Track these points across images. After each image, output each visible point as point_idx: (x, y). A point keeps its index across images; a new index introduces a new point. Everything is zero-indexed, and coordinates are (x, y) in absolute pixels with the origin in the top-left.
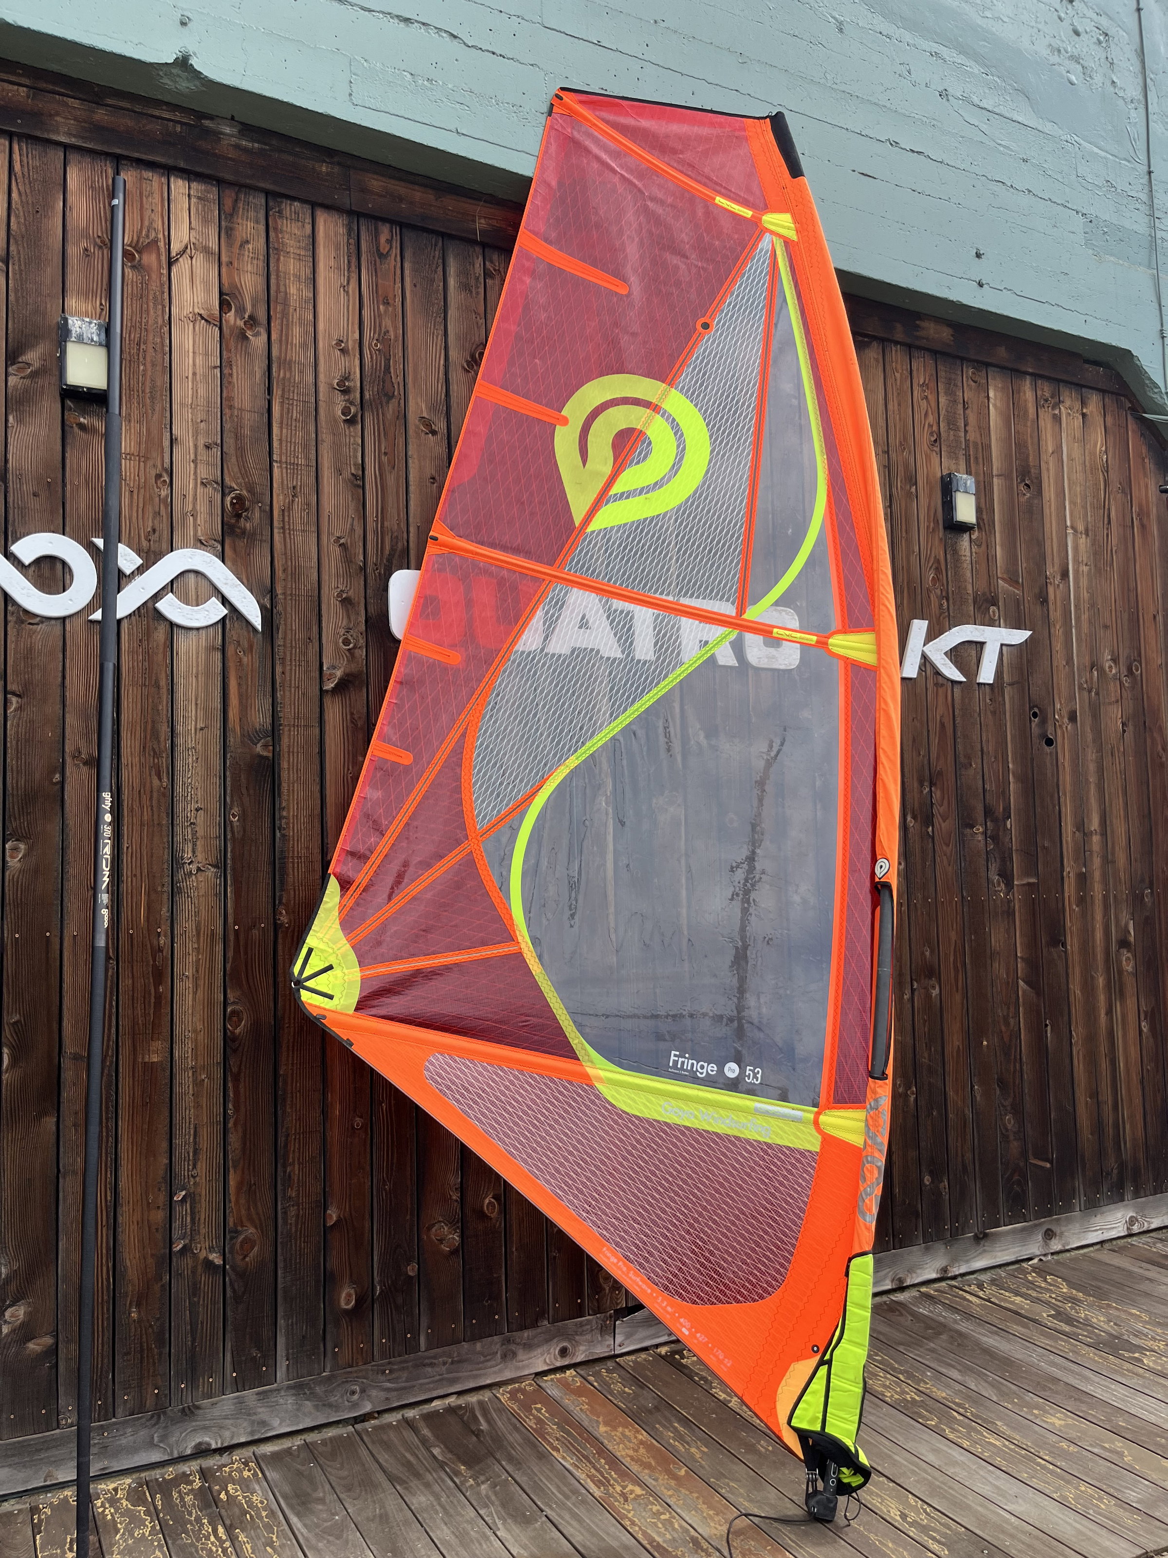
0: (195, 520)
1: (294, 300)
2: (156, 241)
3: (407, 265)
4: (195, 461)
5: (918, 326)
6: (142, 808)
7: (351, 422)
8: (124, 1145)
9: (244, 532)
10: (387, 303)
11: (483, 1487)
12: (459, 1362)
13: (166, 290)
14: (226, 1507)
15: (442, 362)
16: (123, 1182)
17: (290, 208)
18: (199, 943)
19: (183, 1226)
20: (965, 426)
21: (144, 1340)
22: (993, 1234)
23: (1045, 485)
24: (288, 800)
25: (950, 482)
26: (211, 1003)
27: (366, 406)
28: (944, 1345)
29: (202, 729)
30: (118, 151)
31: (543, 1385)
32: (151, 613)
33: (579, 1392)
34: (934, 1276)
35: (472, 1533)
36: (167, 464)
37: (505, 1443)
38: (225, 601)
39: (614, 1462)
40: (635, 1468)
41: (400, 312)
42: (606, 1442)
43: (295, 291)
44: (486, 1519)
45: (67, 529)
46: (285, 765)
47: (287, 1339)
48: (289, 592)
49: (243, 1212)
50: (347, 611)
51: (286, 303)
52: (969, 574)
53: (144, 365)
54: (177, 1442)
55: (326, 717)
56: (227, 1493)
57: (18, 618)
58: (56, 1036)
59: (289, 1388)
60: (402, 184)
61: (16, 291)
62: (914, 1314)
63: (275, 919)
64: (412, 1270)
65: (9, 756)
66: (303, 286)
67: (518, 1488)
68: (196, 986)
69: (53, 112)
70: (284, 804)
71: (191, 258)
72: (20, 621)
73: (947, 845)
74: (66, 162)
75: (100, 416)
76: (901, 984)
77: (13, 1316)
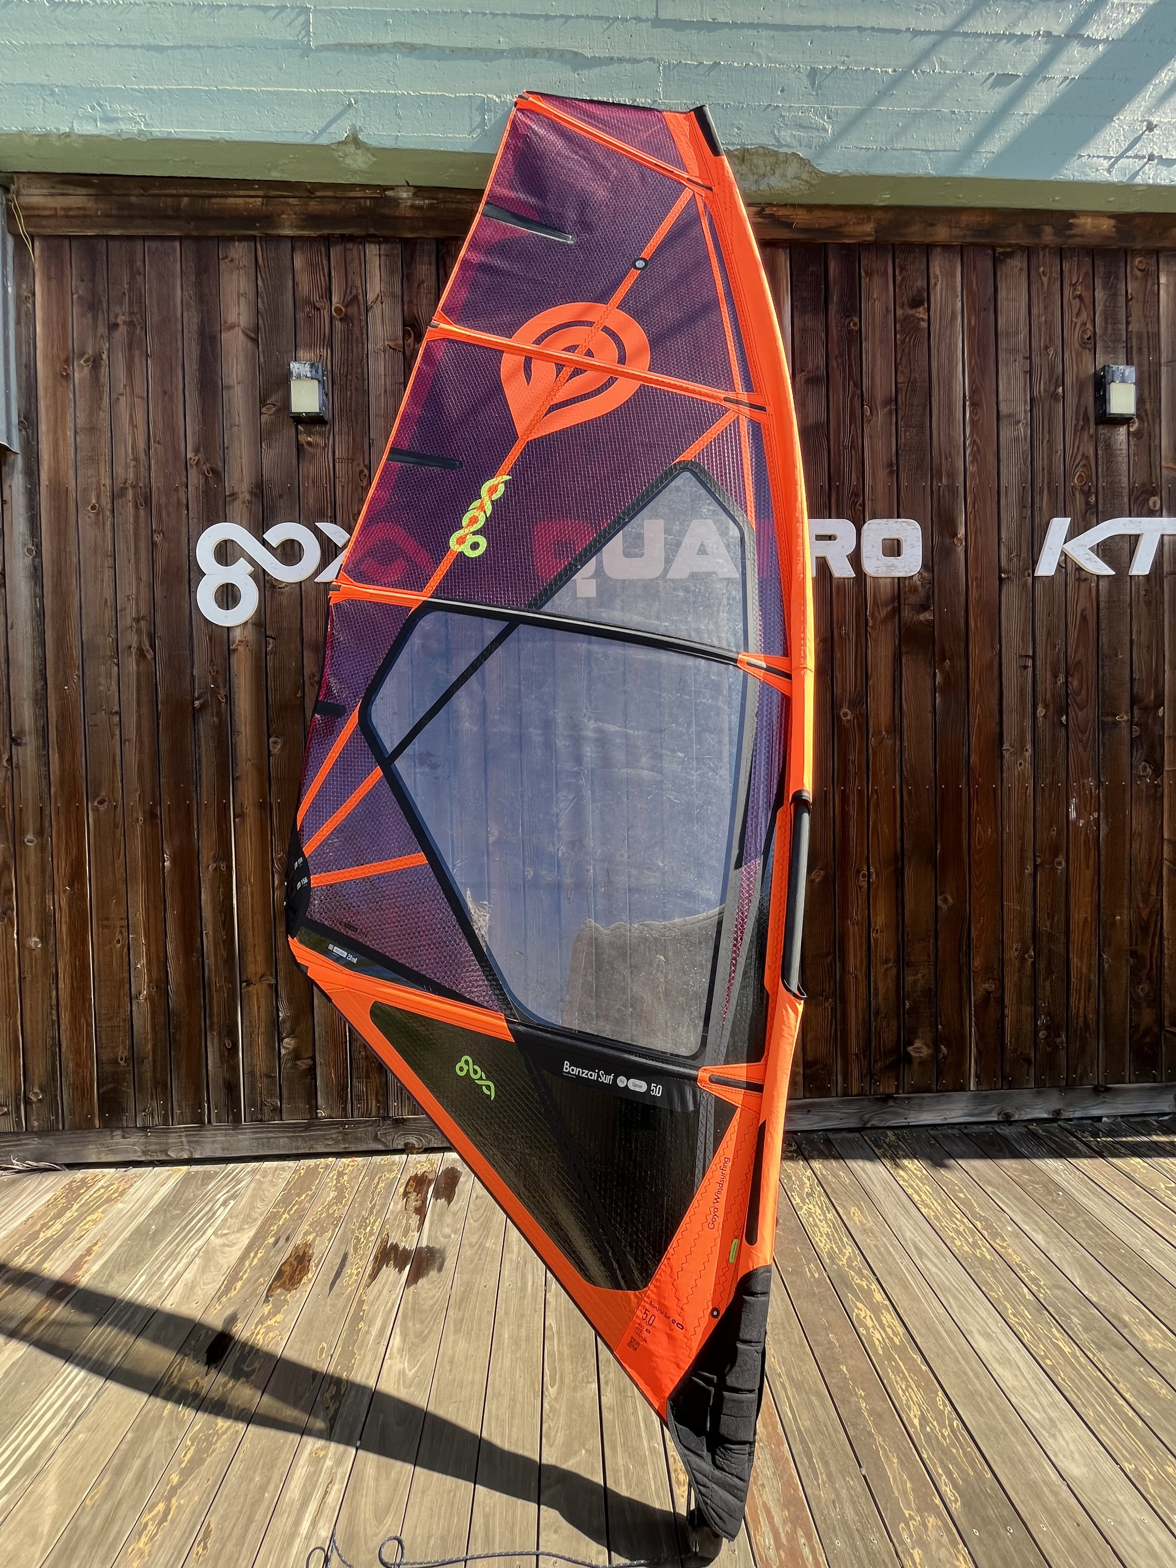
2: (356, 297)
5: (1072, 224)
13: (365, 332)
20: (1127, 318)
21: (370, 1070)
22: (1115, 1089)
25: (1104, 376)
30: (325, 232)
34: (1045, 1116)
36: (367, 462)
45: (299, 519)
53: (350, 391)
54: (393, 1140)
57: (271, 585)
61: (264, 352)
65: (269, 679)
71: (382, 303)
72: (273, 587)
73: (1084, 733)
74: (293, 249)
75: (321, 434)
76: (1022, 860)
77: (288, 1044)
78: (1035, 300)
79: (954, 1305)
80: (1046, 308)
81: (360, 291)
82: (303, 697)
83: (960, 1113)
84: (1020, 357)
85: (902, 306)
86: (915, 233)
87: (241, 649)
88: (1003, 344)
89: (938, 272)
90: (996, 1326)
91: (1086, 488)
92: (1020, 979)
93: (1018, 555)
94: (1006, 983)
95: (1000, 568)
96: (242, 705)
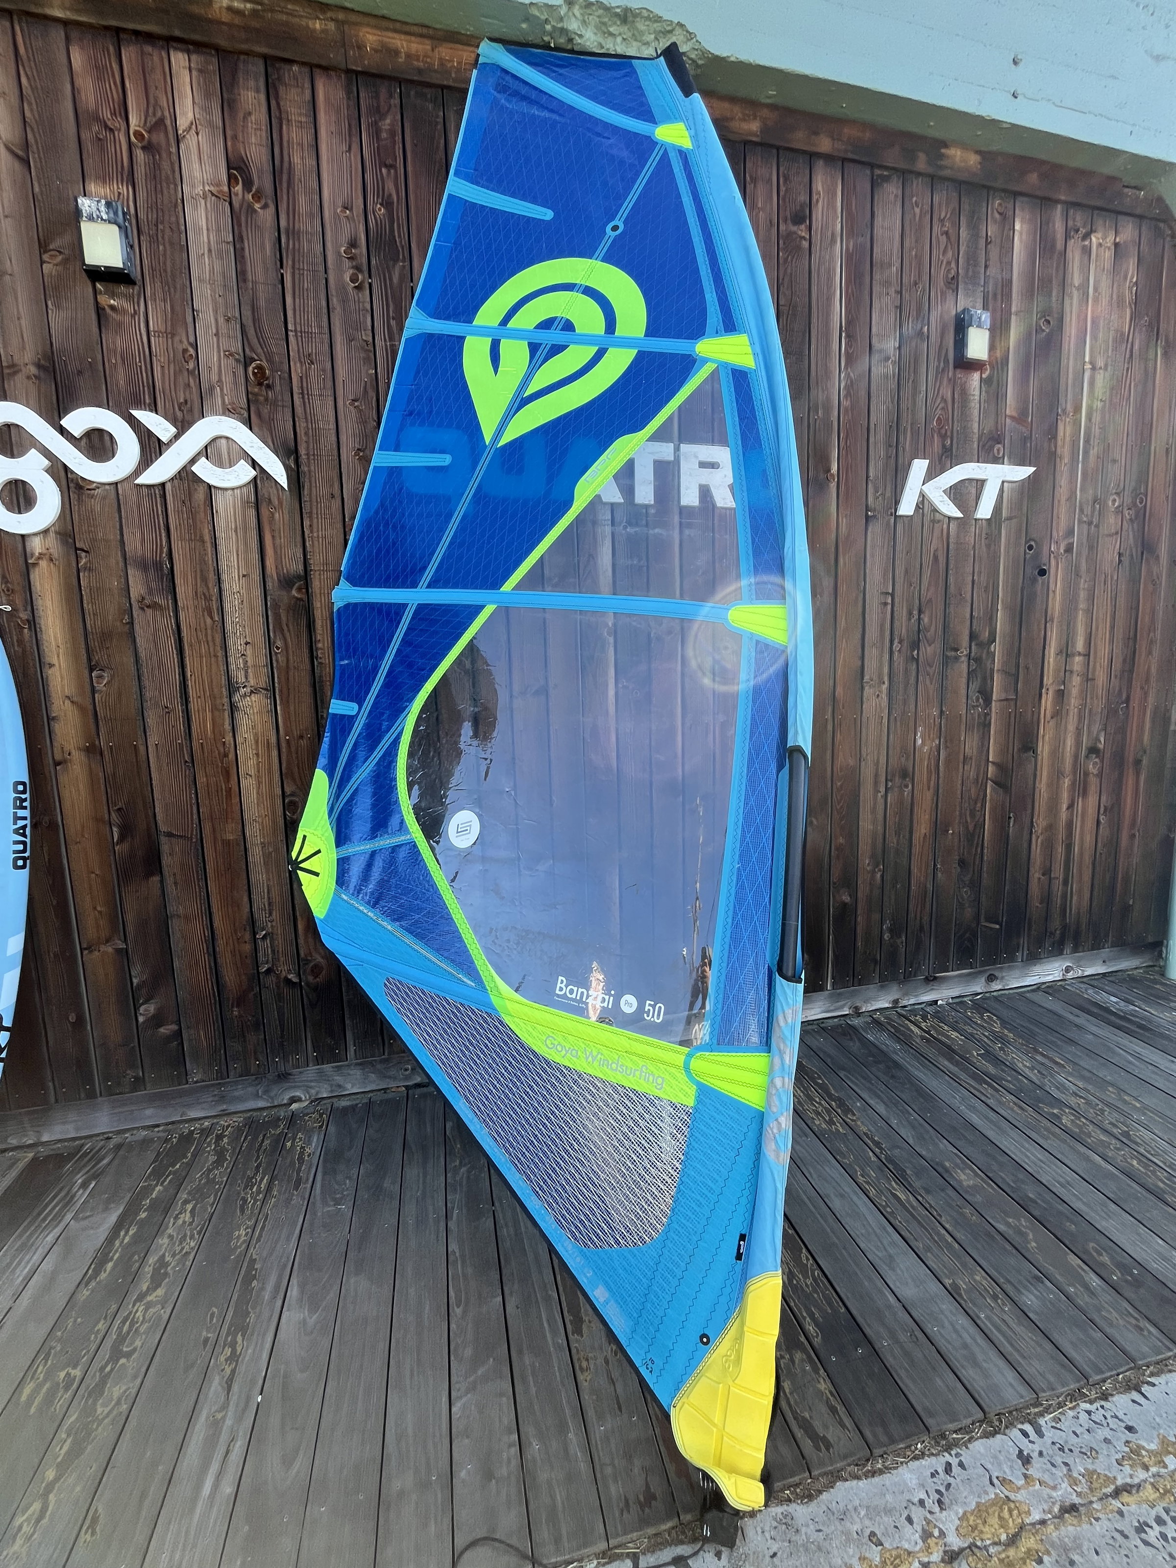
0: (222, 390)
1: (298, 171)
2: (162, 120)
3: (407, 125)
4: (217, 335)
5: (943, 155)
6: (200, 642)
7: (359, 288)
9: (266, 399)
10: (389, 167)
13: (177, 169)
14: (284, 1155)
16: (216, 924)
17: (289, 73)
18: (257, 749)
19: (266, 954)
20: (986, 261)
21: (244, 1030)
22: (941, 977)
23: (1067, 319)
24: (321, 634)
25: (965, 319)
26: (269, 797)
27: (373, 272)
28: (879, 1074)
29: (244, 576)
30: (113, 23)
32: (189, 476)
34: (887, 1005)
36: (192, 339)
41: (402, 174)
43: (299, 160)
45: (110, 403)
46: (316, 604)
47: (354, 1033)
48: (311, 453)
49: (312, 947)
50: (364, 468)
51: (291, 173)
52: (976, 414)
53: (163, 244)
54: (275, 1095)
56: (293, 1142)
57: (77, 485)
58: (152, 819)
59: (357, 1064)
60: (397, 35)
61: (39, 179)
65: (85, 601)
66: (306, 155)
68: (259, 783)
70: (319, 638)
71: (197, 134)
72: (79, 487)
73: (931, 666)
74: (68, 39)
75: (130, 298)
76: (876, 783)
77: (146, 1010)
78: (907, 231)
79: (815, 1176)
80: (916, 241)
81: (167, 114)
82: (131, 623)
83: (819, 1010)
84: (892, 291)
85: (785, 221)
86: (799, 139)
87: (43, 563)
88: (877, 276)
89: (820, 188)
90: (848, 1186)
91: (943, 431)
92: (871, 891)
93: (883, 495)
94: (860, 894)
95: (867, 506)
96: (51, 632)
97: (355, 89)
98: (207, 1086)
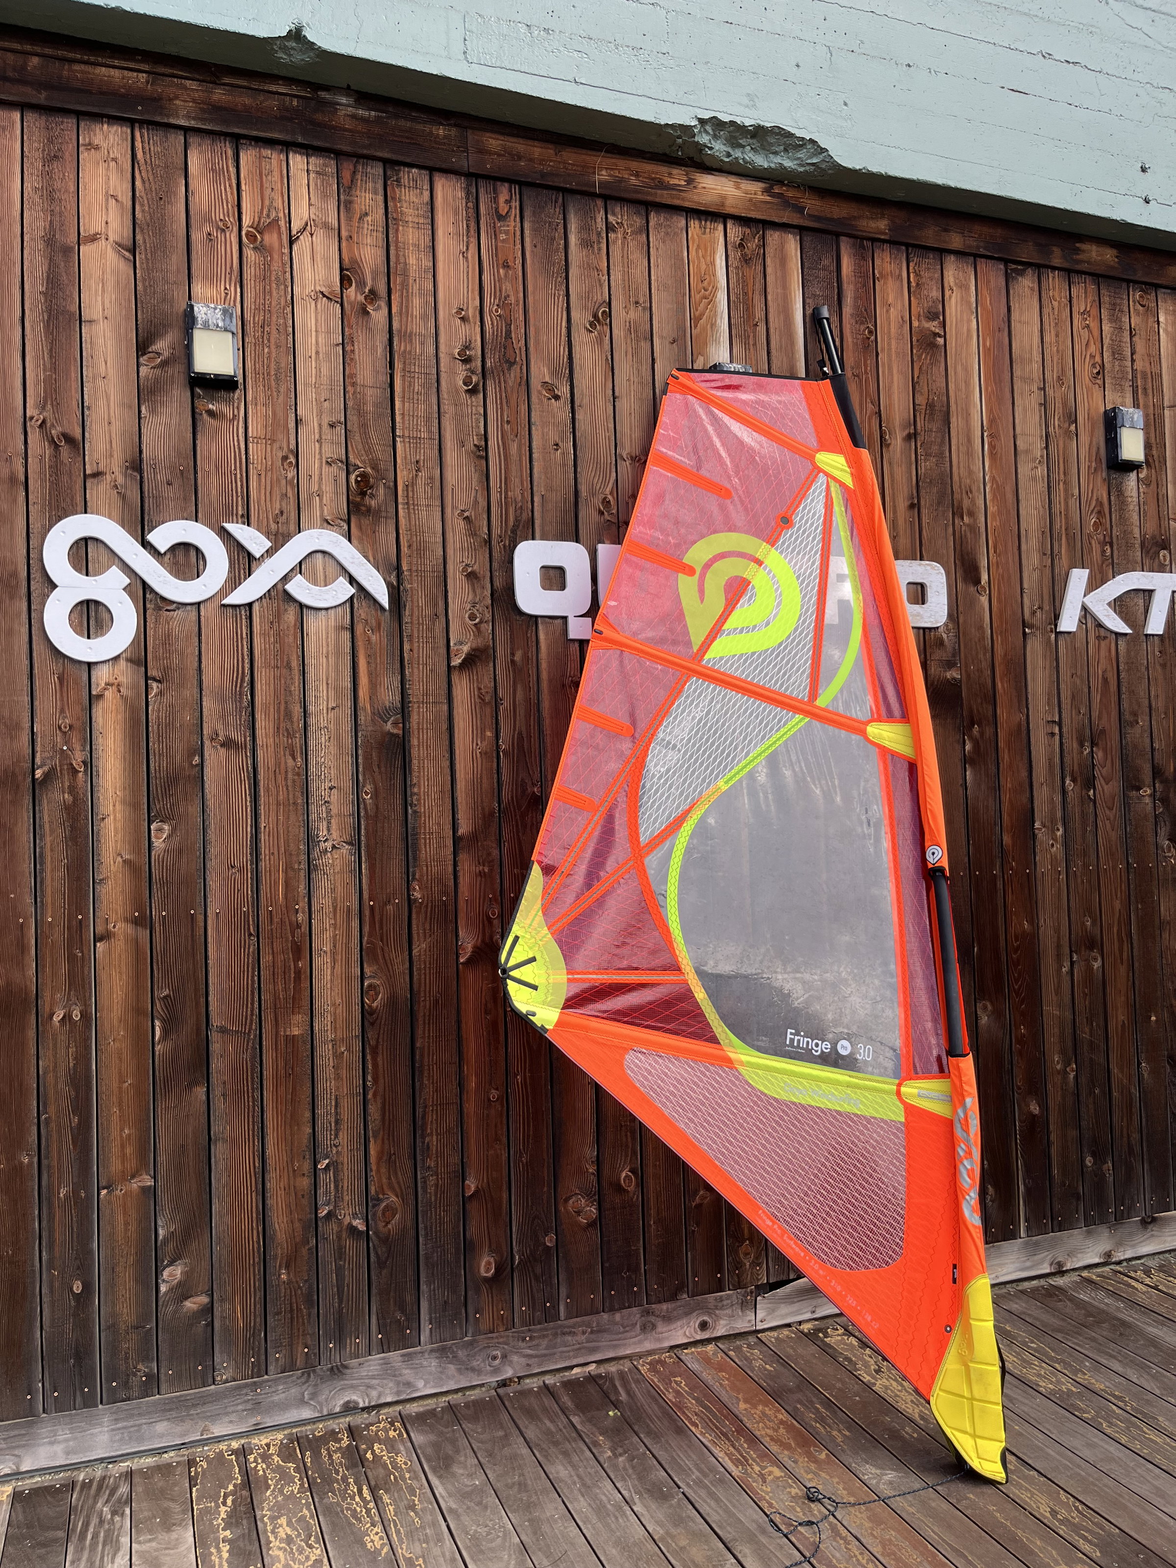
0: (321, 500)
1: (413, 272)
2: (276, 220)
3: (527, 225)
4: (319, 441)
5: (1078, 249)
6: (277, 787)
7: (473, 392)
8: (269, 1115)
9: (369, 510)
10: (506, 266)
11: (621, 1459)
12: (599, 1331)
13: (288, 269)
14: (372, 1465)
15: (564, 324)
16: (269, 1151)
17: (409, 175)
18: (335, 919)
19: (326, 1193)
20: (1132, 354)
21: (294, 1300)
22: (1161, 1218)
24: (419, 777)
25: (1115, 418)
26: (348, 979)
27: (488, 376)
28: (1105, 1333)
29: (333, 709)
30: (237, 130)
31: (683, 1357)
32: (281, 594)
33: (720, 1368)
34: (1097, 1260)
35: (609, 1506)
36: (293, 446)
37: (644, 1415)
38: (352, 580)
39: (753, 1440)
40: (775, 1448)
41: (520, 274)
42: (745, 1419)
43: (415, 261)
44: (623, 1492)
45: (200, 515)
46: (415, 742)
47: (430, 1304)
48: (414, 568)
49: (384, 1180)
50: (473, 585)
51: (405, 274)
52: (1135, 517)
53: (269, 347)
54: (326, 1400)
55: (454, 693)
56: (373, 1452)
57: (156, 605)
58: (204, 1010)
59: (432, 1351)
60: (521, 141)
61: (144, 280)
62: (1072, 1299)
63: (409, 895)
64: (550, 1241)
65: (151, 740)
66: (422, 256)
67: (655, 1462)
68: (334, 961)
69: (172, 96)
70: (415, 781)
71: (312, 235)
72: (159, 607)
73: (1111, 809)
74: (187, 144)
75: (229, 401)
76: (1059, 956)
77: (171, 1275)
78: (1046, 326)
79: (1055, 1432)
80: (1057, 336)
81: (281, 215)
82: (201, 765)
83: (1011, 1267)
84: (1035, 388)
85: (918, 317)
86: (928, 236)
87: (109, 694)
88: (1017, 372)
89: (952, 283)
90: (1097, 1438)
91: (1102, 537)
92: (1064, 1099)
93: (1041, 609)
94: (1051, 1103)
95: (1023, 621)
96: (109, 777)
97: (474, 191)
98: (239, 1388)
